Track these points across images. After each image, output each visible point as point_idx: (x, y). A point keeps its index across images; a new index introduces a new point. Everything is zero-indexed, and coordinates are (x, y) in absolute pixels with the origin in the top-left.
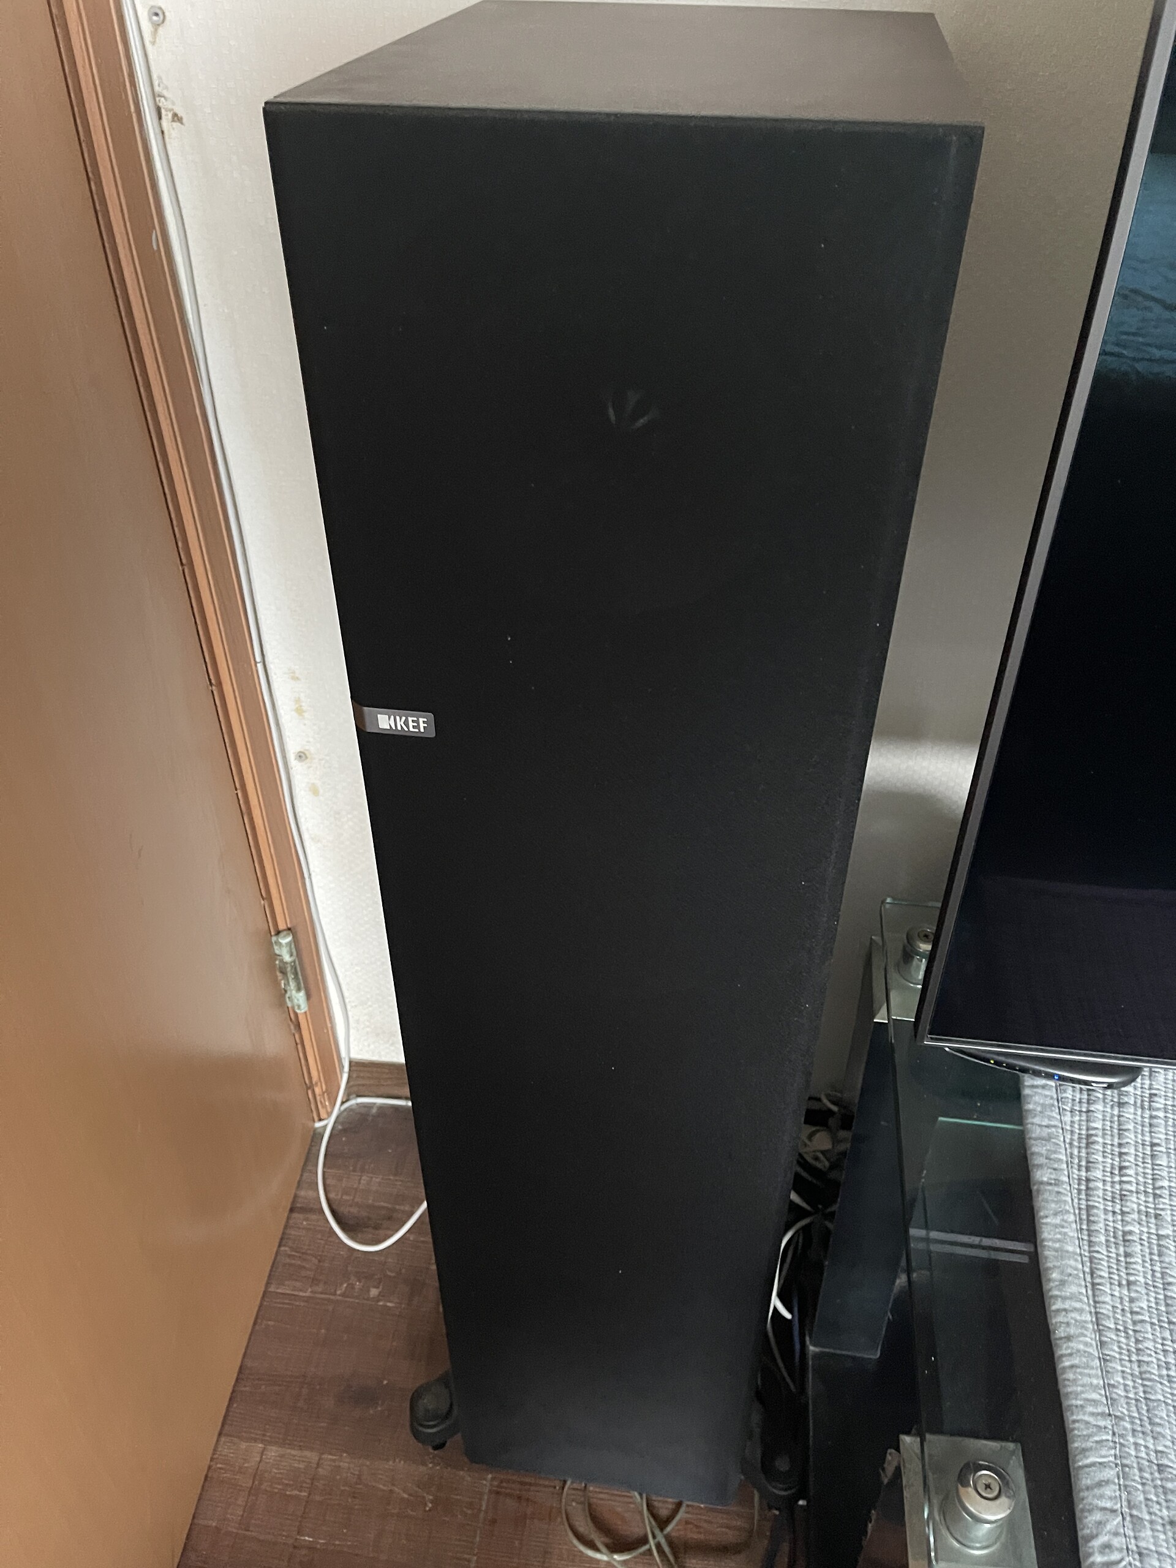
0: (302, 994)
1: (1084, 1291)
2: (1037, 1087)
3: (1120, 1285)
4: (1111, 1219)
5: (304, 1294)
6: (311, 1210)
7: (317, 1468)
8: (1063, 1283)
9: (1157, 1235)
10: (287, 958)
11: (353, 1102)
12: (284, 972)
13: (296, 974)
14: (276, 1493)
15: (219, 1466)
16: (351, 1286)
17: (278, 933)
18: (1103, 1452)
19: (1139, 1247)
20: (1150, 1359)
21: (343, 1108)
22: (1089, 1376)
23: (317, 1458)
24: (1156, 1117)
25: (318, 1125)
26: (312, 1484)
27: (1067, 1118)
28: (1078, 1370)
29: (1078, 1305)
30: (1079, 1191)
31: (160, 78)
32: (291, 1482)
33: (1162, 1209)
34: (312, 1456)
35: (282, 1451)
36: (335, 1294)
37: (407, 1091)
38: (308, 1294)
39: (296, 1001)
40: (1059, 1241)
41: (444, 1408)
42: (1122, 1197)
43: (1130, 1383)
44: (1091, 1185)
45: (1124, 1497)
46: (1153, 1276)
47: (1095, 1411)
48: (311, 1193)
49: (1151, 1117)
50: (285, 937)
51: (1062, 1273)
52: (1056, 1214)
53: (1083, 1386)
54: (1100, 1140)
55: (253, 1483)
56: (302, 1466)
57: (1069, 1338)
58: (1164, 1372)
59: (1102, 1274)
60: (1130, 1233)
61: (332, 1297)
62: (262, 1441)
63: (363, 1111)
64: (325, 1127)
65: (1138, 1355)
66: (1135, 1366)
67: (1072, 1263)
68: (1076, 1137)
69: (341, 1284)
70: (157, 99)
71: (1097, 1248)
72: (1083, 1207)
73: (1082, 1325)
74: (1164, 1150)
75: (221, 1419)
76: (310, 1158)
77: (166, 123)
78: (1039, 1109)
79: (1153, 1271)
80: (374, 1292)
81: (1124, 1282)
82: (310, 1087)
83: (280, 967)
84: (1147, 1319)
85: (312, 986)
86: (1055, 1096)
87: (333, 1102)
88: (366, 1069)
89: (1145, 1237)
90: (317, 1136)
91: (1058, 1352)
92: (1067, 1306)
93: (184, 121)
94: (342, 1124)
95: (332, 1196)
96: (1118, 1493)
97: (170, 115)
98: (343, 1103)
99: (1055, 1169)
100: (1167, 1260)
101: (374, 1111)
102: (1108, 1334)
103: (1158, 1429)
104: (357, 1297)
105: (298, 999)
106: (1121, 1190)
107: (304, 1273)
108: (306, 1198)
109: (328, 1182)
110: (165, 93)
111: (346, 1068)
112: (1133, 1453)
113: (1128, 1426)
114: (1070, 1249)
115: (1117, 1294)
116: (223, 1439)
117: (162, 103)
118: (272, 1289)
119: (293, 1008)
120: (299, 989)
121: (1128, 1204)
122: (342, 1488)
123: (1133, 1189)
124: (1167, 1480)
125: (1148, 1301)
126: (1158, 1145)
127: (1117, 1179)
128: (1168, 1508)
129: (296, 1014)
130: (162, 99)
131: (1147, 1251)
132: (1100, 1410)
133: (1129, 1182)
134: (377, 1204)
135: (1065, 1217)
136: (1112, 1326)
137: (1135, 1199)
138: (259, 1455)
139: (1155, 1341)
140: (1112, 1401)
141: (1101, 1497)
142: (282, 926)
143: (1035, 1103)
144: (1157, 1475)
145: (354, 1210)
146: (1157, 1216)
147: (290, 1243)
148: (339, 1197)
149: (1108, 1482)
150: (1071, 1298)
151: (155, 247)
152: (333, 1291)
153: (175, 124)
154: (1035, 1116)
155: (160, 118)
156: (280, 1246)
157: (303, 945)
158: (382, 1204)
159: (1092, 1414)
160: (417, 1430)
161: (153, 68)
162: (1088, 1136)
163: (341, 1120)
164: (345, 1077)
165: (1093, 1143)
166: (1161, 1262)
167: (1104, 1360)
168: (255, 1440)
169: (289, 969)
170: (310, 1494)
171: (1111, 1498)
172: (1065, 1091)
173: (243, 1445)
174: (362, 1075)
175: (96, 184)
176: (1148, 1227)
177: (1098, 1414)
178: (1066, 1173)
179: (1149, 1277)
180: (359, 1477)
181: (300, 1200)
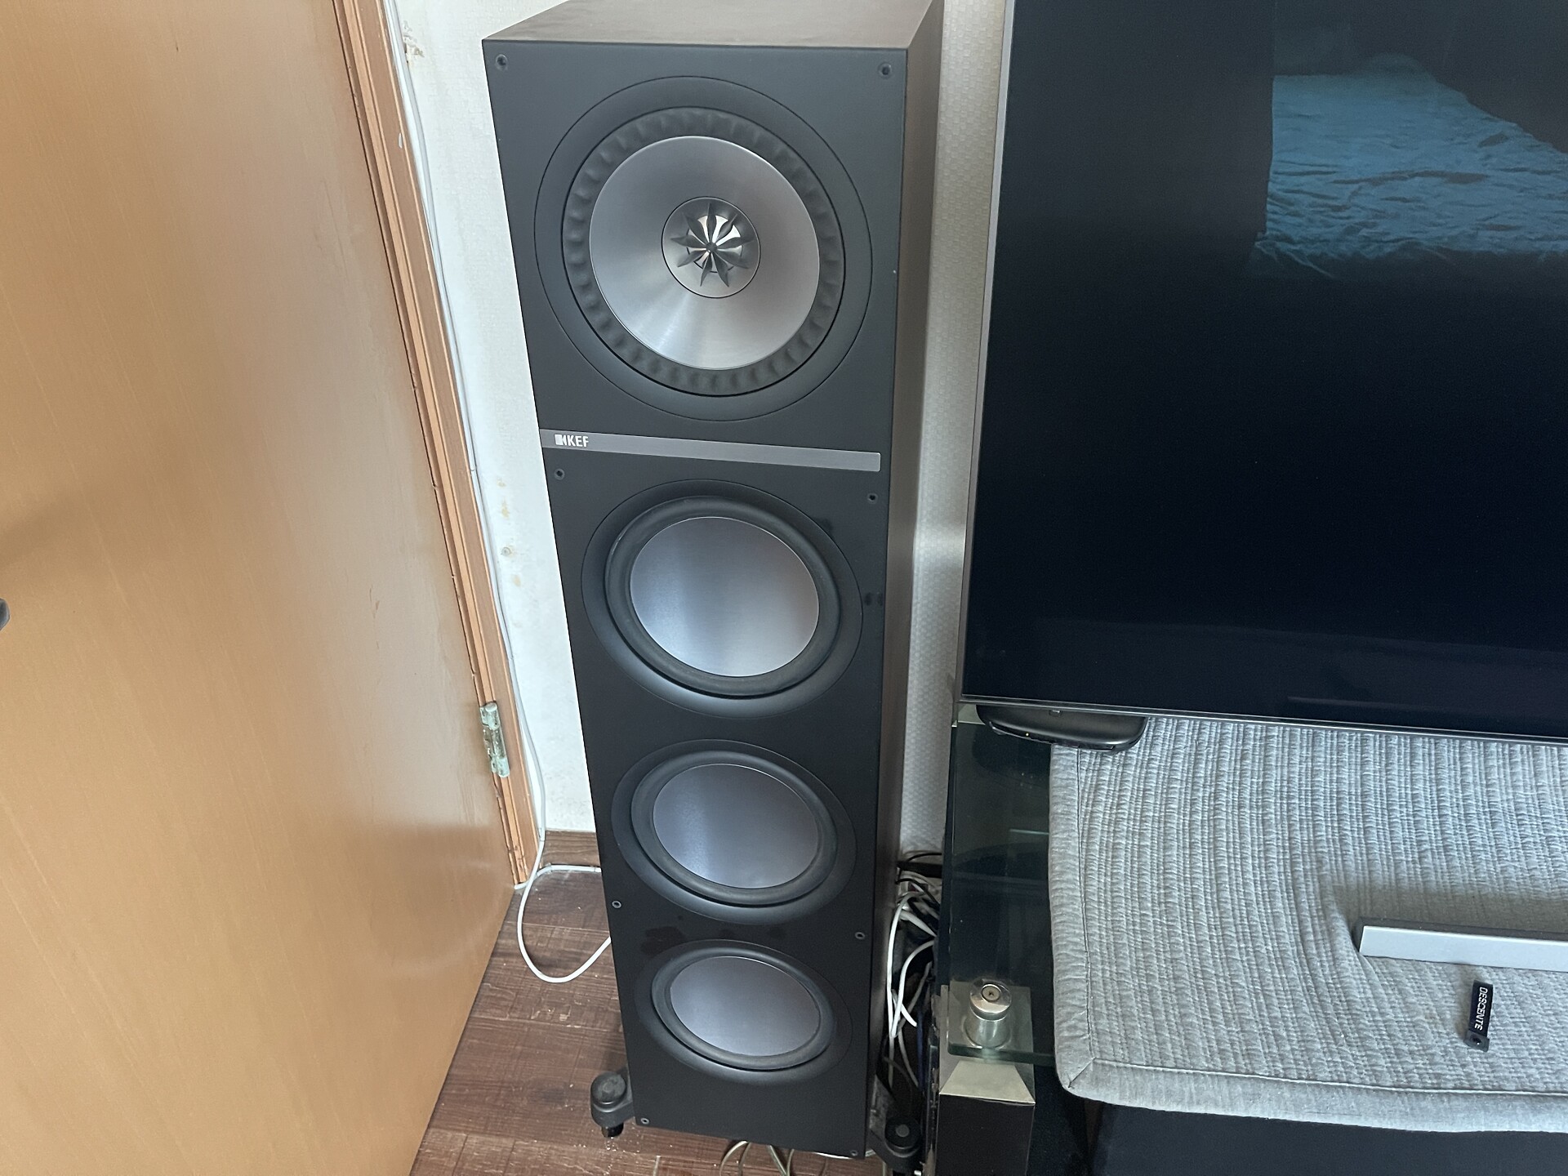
0: (505, 760)
1: (1078, 879)
2: (1062, 754)
3: (1106, 875)
4: (1106, 836)
5: (503, 1019)
6: (510, 955)
7: (511, 1152)
8: (1062, 873)
9: (1139, 845)
10: (493, 727)
11: (549, 869)
12: (490, 741)
13: (500, 741)
14: (477, 1171)
15: (428, 1151)
16: (545, 1013)
17: (485, 704)
18: (1078, 973)
19: (1124, 853)
20: (1121, 919)
21: (539, 874)
22: (1074, 928)
23: (512, 1144)
24: (1150, 773)
25: (517, 887)
26: (507, 1164)
27: (1083, 775)
28: (1065, 924)
29: (1072, 886)
30: (1085, 819)
31: (406, 22)
32: (489, 1163)
33: (1146, 830)
34: (508, 1142)
35: (482, 1138)
36: (529, 1019)
37: (596, 858)
38: (507, 1019)
39: (499, 766)
40: (1063, 848)
41: (619, 1093)
42: (1116, 823)
43: (1104, 933)
44: (1094, 815)
45: (1090, 1000)
46: (1132, 870)
47: (1075, 948)
48: (511, 942)
49: (1147, 773)
50: (490, 708)
51: (1062, 867)
52: (1064, 831)
53: (1068, 933)
54: (1106, 788)
55: (457, 1164)
56: (499, 1150)
57: (1062, 905)
58: (1131, 927)
59: (1094, 868)
60: (1119, 844)
61: (527, 1021)
62: (465, 1132)
63: (558, 877)
64: (524, 888)
65: (1112, 917)
66: (1109, 923)
67: (1072, 861)
68: (1088, 786)
69: (535, 1011)
70: (404, 38)
71: (1092, 853)
72: (1086, 829)
73: (1074, 898)
74: (1153, 793)
75: (430, 1116)
76: (510, 914)
77: (410, 56)
78: (1062, 768)
79: (1132, 867)
80: (563, 1017)
81: (1109, 874)
82: (512, 850)
83: (486, 735)
84: (1123, 895)
85: (513, 757)
86: (1076, 761)
87: (530, 867)
88: (560, 838)
89: (1129, 847)
90: (516, 897)
91: (1052, 914)
92: (1062, 886)
93: (424, 54)
94: (538, 887)
95: (528, 943)
96: (1086, 998)
97: (413, 49)
98: (539, 869)
99: (1068, 805)
100: (1143, 860)
101: (567, 877)
102: (1092, 904)
103: (1121, 960)
104: (549, 1021)
105: (501, 764)
106: (1116, 818)
107: (503, 1003)
108: (506, 945)
109: (525, 933)
110: (410, 34)
111: (543, 838)
112: (1100, 974)
113: (1099, 958)
114: (1070, 852)
115: (1103, 881)
116: (432, 1130)
117: (408, 41)
118: (476, 1015)
119: (497, 773)
120: (502, 756)
121: (1120, 826)
122: (532, 1167)
123: (1126, 817)
124: (1124, 990)
125: (1125, 885)
126: (1150, 790)
127: (1115, 811)
128: (1121, 1007)
129: (499, 778)
130: (408, 38)
131: (1130, 855)
132: (1079, 948)
133: (1123, 813)
134: (567, 949)
135: (1071, 834)
136: (1096, 900)
137: (1125, 824)
138: (462, 1143)
139: (1126, 908)
140: (1088, 944)
141: (1074, 998)
142: (488, 699)
143: (1060, 765)
144: (1116, 987)
145: (548, 954)
146: (1140, 834)
147: (492, 980)
148: (535, 944)
149: (1079, 990)
150: (1068, 881)
151: (401, 147)
152: (528, 1016)
153: (416, 56)
154: (1059, 772)
155: (406, 52)
156: (483, 982)
157: (506, 718)
158: (573, 950)
159: (1073, 950)
160: (597, 1111)
161: (400, 14)
162: (1097, 785)
163: (537, 884)
164: (542, 844)
165: (1099, 789)
166: (1139, 862)
167: (1086, 919)
168: (459, 1131)
169: (494, 737)
170: (505, 1172)
171: (1080, 1000)
172: (1084, 757)
173: (450, 1135)
174: (556, 844)
175: (358, 99)
176: (1133, 841)
177: (1077, 951)
178: (1076, 808)
179: (1129, 871)
180: (548, 1158)
181: (501, 947)
